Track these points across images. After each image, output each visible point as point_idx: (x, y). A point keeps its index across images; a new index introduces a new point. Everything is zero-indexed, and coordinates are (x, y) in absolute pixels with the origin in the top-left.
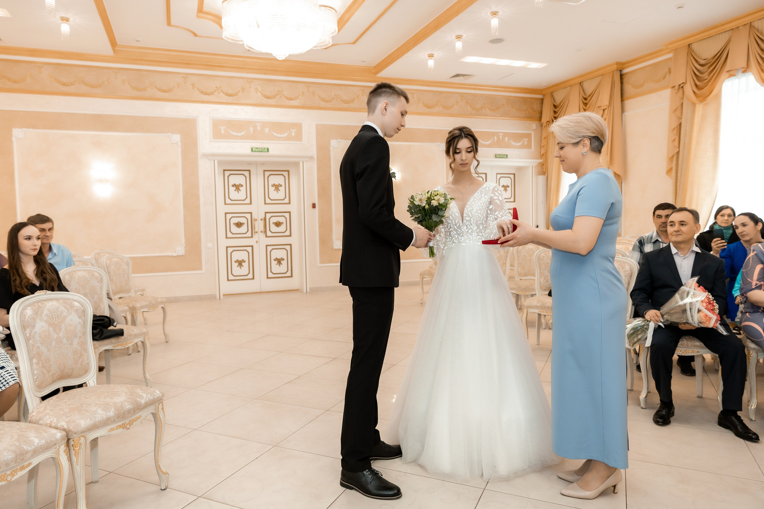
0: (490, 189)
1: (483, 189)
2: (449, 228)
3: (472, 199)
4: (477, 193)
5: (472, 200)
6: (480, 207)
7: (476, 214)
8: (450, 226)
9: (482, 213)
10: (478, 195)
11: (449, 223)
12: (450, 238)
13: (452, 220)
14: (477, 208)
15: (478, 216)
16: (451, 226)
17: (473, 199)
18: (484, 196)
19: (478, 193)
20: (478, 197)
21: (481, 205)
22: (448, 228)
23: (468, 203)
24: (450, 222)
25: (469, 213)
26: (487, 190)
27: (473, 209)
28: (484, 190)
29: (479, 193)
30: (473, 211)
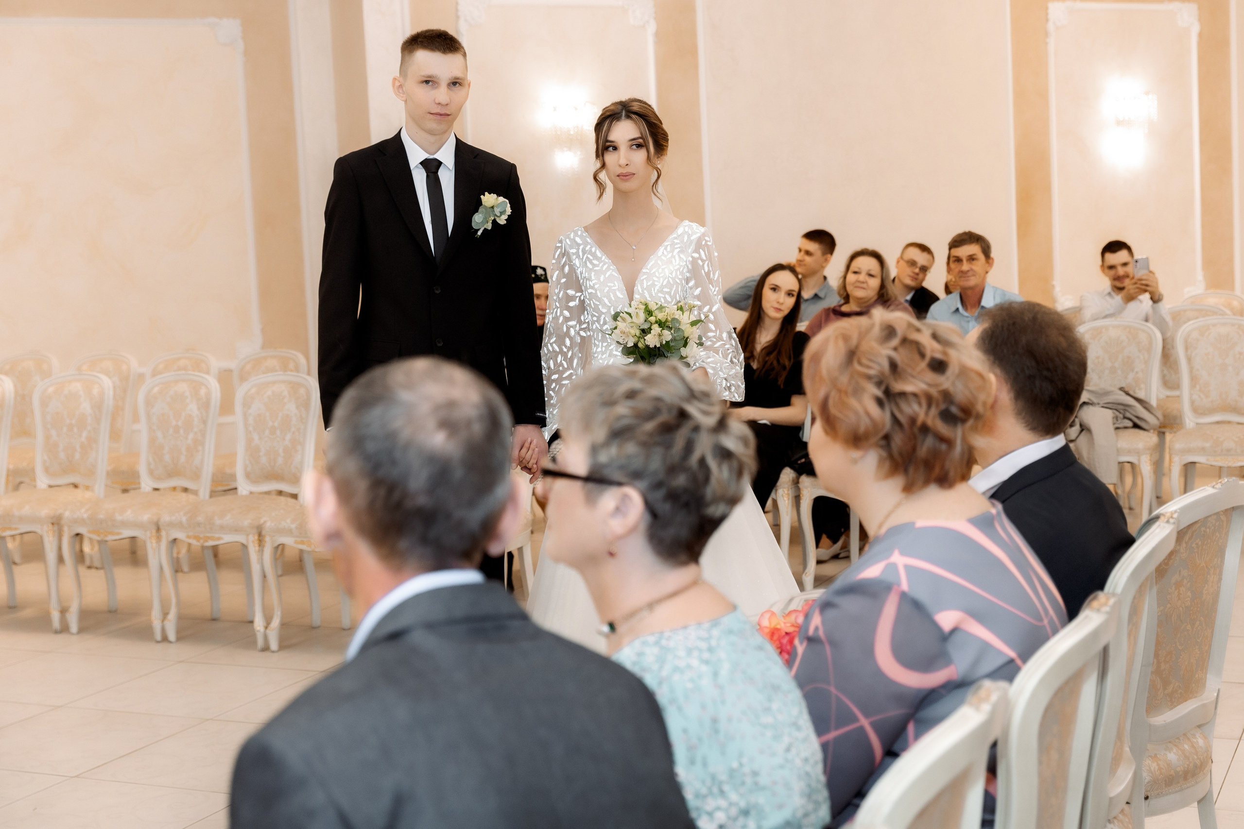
0: (692, 238)
1: (676, 238)
2: (601, 323)
3: (651, 263)
4: (663, 248)
5: (652, 265)
6: (668, 281)
7: (660, 295)
8: (604, 318)
9: (672, 293)
10: (665, 253)
11: (603, 313)
12: (605, 344)
13: (610, 307)
14: (661, 282)
15: (665, 298)
16: (607, 319)
17: (653, 262)
18: (679, 256)
19: (666, 249)
20: (666, 256)
21: (670, 275)
22: (599, 323)
23: (644, 270)
24: (604, 311)
25: (645, 291)
26: (685, 241)
27: (653, 285)
28: (678, 241)
29: (669, 248)
30: (653, 289)
